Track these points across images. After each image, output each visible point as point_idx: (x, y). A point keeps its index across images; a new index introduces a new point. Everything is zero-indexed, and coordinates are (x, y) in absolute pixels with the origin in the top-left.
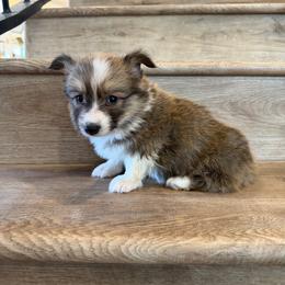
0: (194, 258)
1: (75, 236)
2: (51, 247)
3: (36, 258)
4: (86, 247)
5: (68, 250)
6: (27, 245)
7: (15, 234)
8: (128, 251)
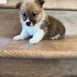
0: (62, 57)
1: (28, 51)
2: (21, 54)
3: (16, 57)
4: (31, 54)
5: (26, 54)
6: (14, 53)
7: (10, 50)
8: (43, 55)
